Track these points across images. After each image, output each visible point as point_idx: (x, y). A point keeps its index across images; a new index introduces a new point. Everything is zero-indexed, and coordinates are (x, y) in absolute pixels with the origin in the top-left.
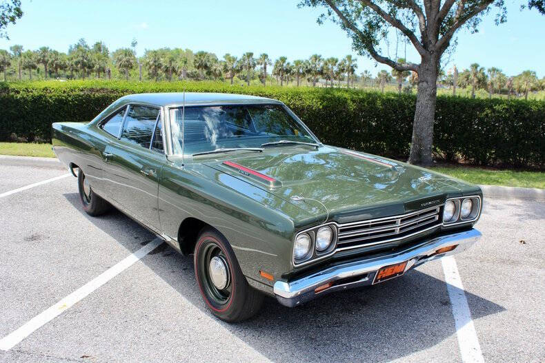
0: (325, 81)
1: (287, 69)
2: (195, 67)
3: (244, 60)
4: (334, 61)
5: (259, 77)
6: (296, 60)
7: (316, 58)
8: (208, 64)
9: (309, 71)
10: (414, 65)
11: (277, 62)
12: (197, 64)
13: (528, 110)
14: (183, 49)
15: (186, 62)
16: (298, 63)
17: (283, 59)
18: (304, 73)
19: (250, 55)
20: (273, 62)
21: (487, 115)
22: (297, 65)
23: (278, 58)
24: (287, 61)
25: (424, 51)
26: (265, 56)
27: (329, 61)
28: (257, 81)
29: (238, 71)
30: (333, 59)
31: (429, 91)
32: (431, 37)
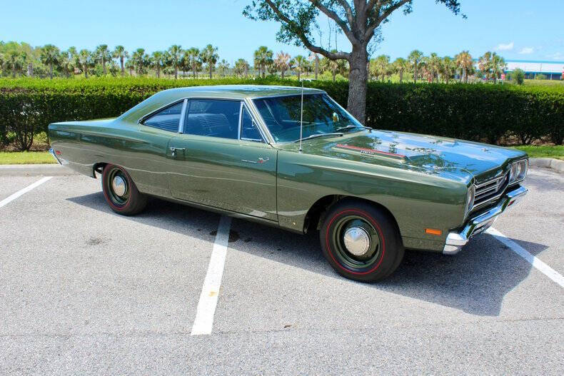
0: (182, 72)
1: (146, 61)
2: (43, 62)
3: (98, 53)
4: (196, 52)
5: (111, 71)
6: (155, 51)
7: (176, 48)
8: (58, 59)
9: (169, 63)
10: (345, 53)
11: (135, 54)
12: (45, 60)
13: (443, 91)
14: (19, 42)
15: (25, 57)
16: (157, 54)
17: (141, 51)
18: (164, 65)
19: (104, 47)
20: (130, 54)
21: (409, 98)
22: (156, 56)
23: (135, 50)
24: (145, 53)
25: (356, 40)
26: (121, 48)
27: (190, 52)
28: (109, 75)
29: (92, 66)
30: (193, 50)
31: (362, 78)
32: (361, 28)
